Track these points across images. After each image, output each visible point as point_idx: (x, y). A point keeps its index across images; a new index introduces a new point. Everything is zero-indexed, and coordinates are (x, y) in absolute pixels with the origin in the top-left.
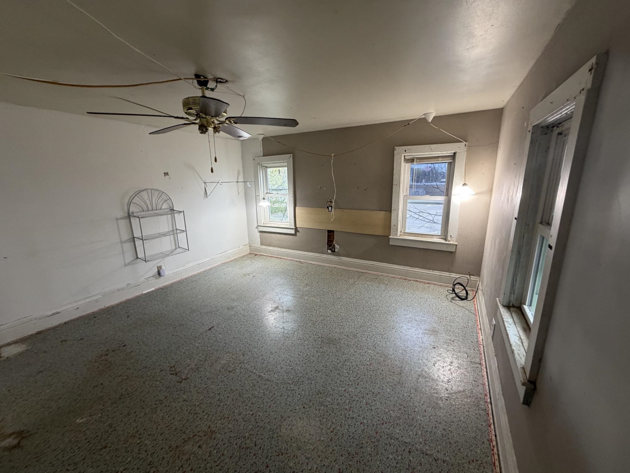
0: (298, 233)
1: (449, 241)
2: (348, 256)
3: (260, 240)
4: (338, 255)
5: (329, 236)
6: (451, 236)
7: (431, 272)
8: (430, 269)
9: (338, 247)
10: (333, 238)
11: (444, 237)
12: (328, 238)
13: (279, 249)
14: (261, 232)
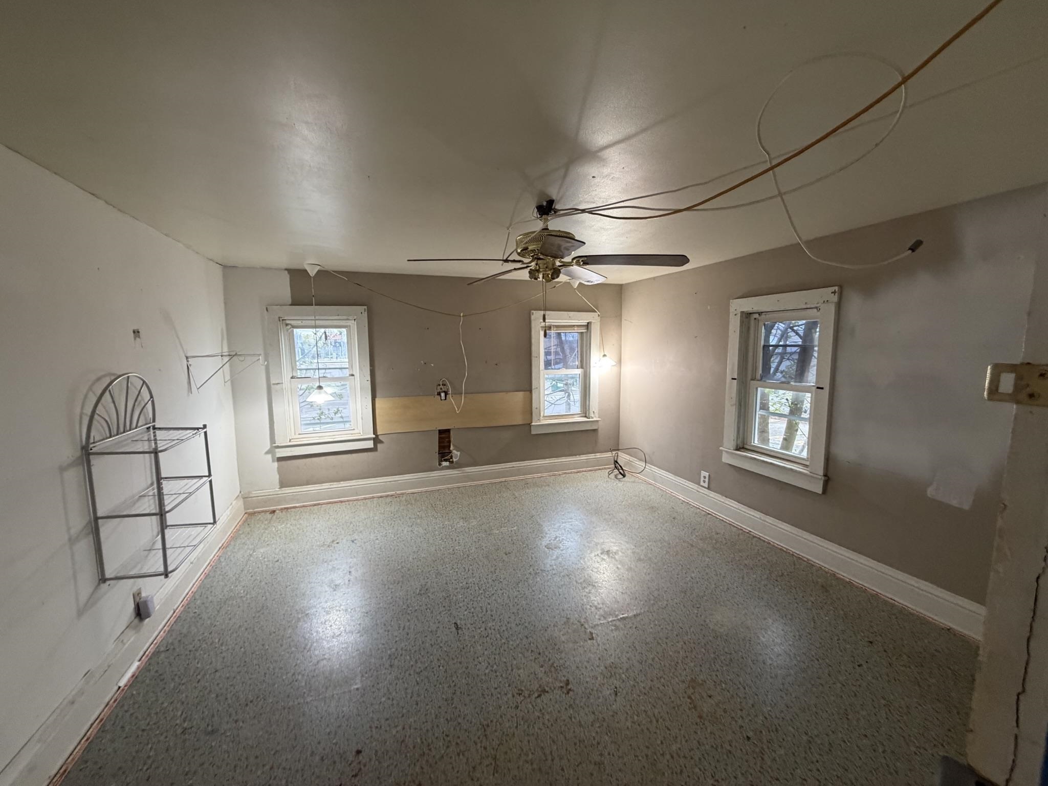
0: (379, 446)
1: (592, 418)
2: (475, 464)
3: (278, 477)
4: (458, 466)
5: (441, 440)
6: (594, 412)
7: (578, 458)
8: (576, 455)
9: (459, 453)
10: (449, 442)
11: (584, 415)
12: (439, 442)
13: (335, 485)
14: (280, 459)
